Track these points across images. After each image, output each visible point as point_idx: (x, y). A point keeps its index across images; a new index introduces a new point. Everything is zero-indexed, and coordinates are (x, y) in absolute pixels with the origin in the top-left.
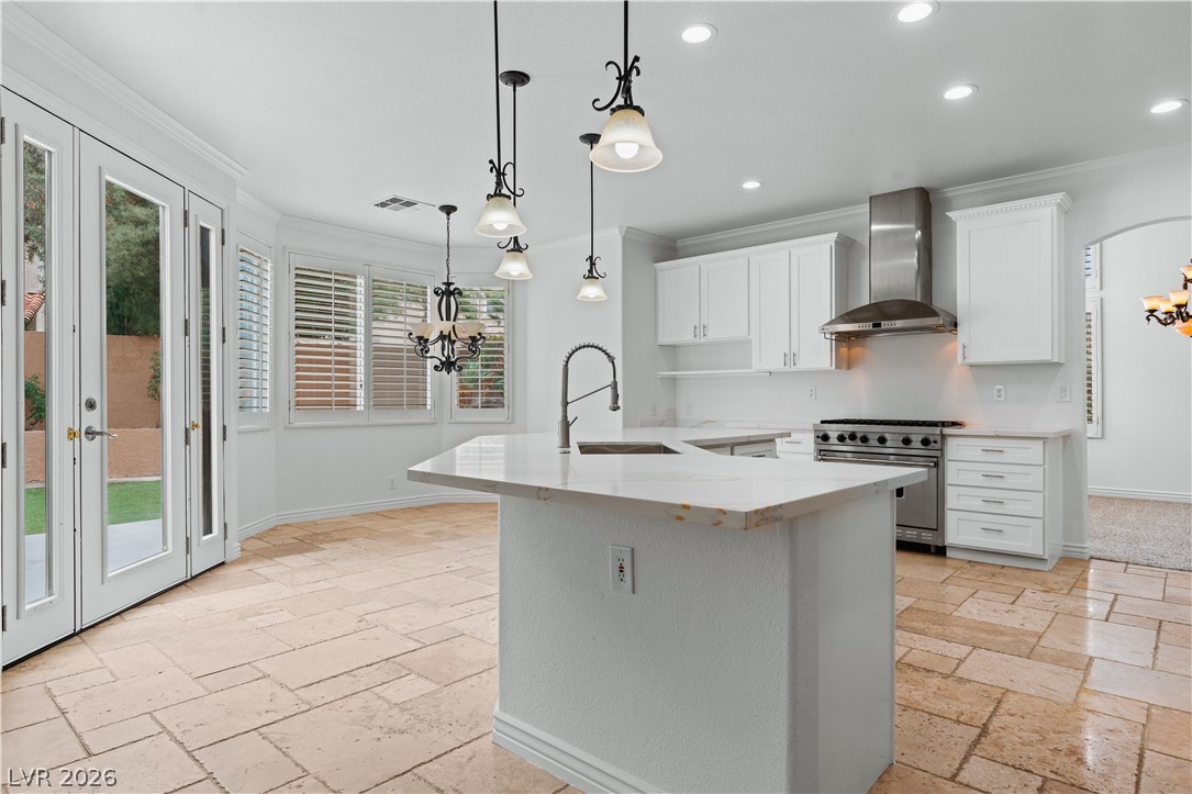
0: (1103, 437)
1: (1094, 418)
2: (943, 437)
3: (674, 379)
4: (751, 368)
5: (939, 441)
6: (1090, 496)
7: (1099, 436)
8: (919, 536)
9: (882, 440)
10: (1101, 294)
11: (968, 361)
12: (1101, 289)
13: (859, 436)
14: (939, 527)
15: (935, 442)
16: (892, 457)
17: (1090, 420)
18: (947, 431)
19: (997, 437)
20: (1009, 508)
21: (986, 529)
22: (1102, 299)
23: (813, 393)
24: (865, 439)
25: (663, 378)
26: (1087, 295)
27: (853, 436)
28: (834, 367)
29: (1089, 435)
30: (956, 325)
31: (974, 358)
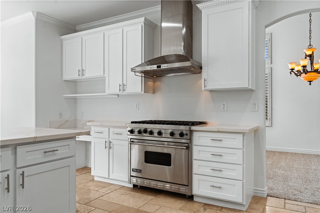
0: (271, 126)
1: (268, 118)
2: (191, 132)
3: (75, 99)
4: (105, 92)
5: (189, 134)
6: (267, 151)
7: (270, 125)
8: (179, 189)
9: (160, 133)
10: (271, 66)
11: (207, 88)
12: (271, 64)
13: (149, 130)
14: (189, 184)
15: (187, 135)
16: (166, 143)
17: (267, 119)
18: (194, 128)
19: (219, 132)
20: (225, 174)
21: (213, 186)
22: (271, 68)
23: (138, 106)
24: (151, 133)
25: (67, 98)
26: (266, 66)
27: (145, 131)
28: (143, 92)
29: (267, 125)
30: (201, 68)
31: (210, 87)
